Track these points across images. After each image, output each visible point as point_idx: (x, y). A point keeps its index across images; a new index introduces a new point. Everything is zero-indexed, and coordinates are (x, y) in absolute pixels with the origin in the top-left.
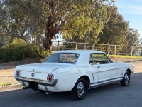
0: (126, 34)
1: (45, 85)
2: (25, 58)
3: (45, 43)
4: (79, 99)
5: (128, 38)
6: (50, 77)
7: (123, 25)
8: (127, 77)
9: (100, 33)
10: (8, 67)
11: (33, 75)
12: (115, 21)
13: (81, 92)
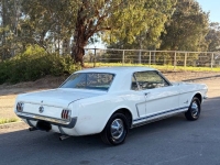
0: (204, 32)
1: (59, 125)
2: (44, 76)
3: (74, 51)
4: (114, 144)
5: (207, 38)
6: (65, 114)
7: (199, 19)
8: (195, 106)
9: (162, 33)
10: (18, 90)
11: (41, 109)
12: (187, 13)
13: (118, 134)
